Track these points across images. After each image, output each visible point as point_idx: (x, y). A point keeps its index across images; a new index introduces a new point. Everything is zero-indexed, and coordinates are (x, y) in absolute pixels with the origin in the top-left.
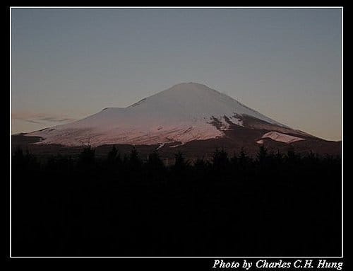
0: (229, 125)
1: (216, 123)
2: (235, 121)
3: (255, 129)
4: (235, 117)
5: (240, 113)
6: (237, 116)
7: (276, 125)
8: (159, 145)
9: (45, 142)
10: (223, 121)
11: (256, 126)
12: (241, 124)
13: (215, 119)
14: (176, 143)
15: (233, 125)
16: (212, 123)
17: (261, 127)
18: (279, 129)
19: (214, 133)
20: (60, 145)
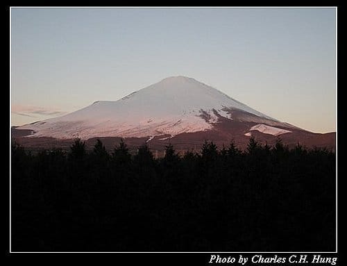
0: (217, 117)
1: (205, 116)
2: (224, 114)
3: (244, 122)
4: (222, 110)
5: (229, 106)
6: (225, 109)
7: (264, 118)
8: (148, 137)
9: (36, 135)
10: (212, 114)
11: (244, 119)
12: (229, 116)
13: (204, 112)
14: (166, 135)
15: (221, 118)
16: (201, 116)
17: (249, 119)
18: (267, 122)
19: (203, 126)
20: (51, 138)
